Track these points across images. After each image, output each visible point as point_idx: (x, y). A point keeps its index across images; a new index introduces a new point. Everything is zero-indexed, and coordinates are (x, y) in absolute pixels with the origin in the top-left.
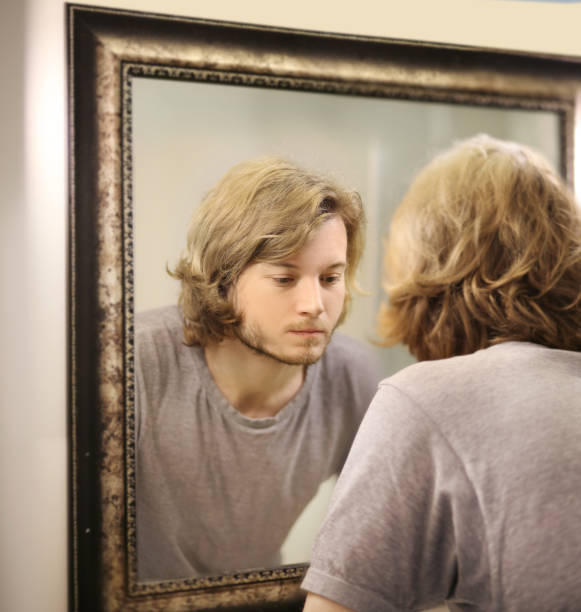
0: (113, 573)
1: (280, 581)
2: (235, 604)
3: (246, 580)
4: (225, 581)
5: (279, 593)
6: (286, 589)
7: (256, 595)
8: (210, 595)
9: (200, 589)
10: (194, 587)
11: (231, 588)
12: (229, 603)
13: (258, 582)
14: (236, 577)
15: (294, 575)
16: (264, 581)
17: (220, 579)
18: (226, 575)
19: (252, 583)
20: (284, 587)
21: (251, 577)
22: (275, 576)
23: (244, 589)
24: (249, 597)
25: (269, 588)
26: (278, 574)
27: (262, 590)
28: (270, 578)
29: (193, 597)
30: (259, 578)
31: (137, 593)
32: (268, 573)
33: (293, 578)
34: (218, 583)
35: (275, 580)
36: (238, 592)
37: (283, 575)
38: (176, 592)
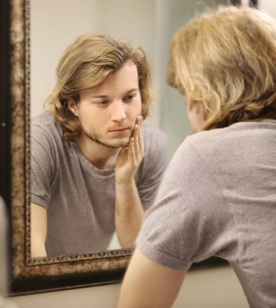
0: (18, 253)
1: (109, 259)
2: (84, 271)
3: (90, 258)
4: (79, 258)
5: (109, 265)
6: (112, 263)
7: (96, 266)
8: (71, 266)
9: (65, 262)
10: (62, 261)
11: (82, 262)
12: (81, 270)
13: (97, 259)
14: (85, 256)
15: (117, 255)
16: (101, 259)
17: (76, 257)
18: (80, 255)
19: (94, 259)
20: (111, 262)
21: (93, 256)
22: (106, 256)
23: (89, 263)
24: (92, 267)
25: (104, 262)
26: (108, 255)
27: (99, 264)
28: (104, 257)
29: (62, 267)
30: (98, 257)
31: (31, 264)
32: (102, 254)
33: (116, 257)
34: (75, 259)
35: (107, 258)
36: (86, 264)
37: (110, 255)
38: (52, 264)
